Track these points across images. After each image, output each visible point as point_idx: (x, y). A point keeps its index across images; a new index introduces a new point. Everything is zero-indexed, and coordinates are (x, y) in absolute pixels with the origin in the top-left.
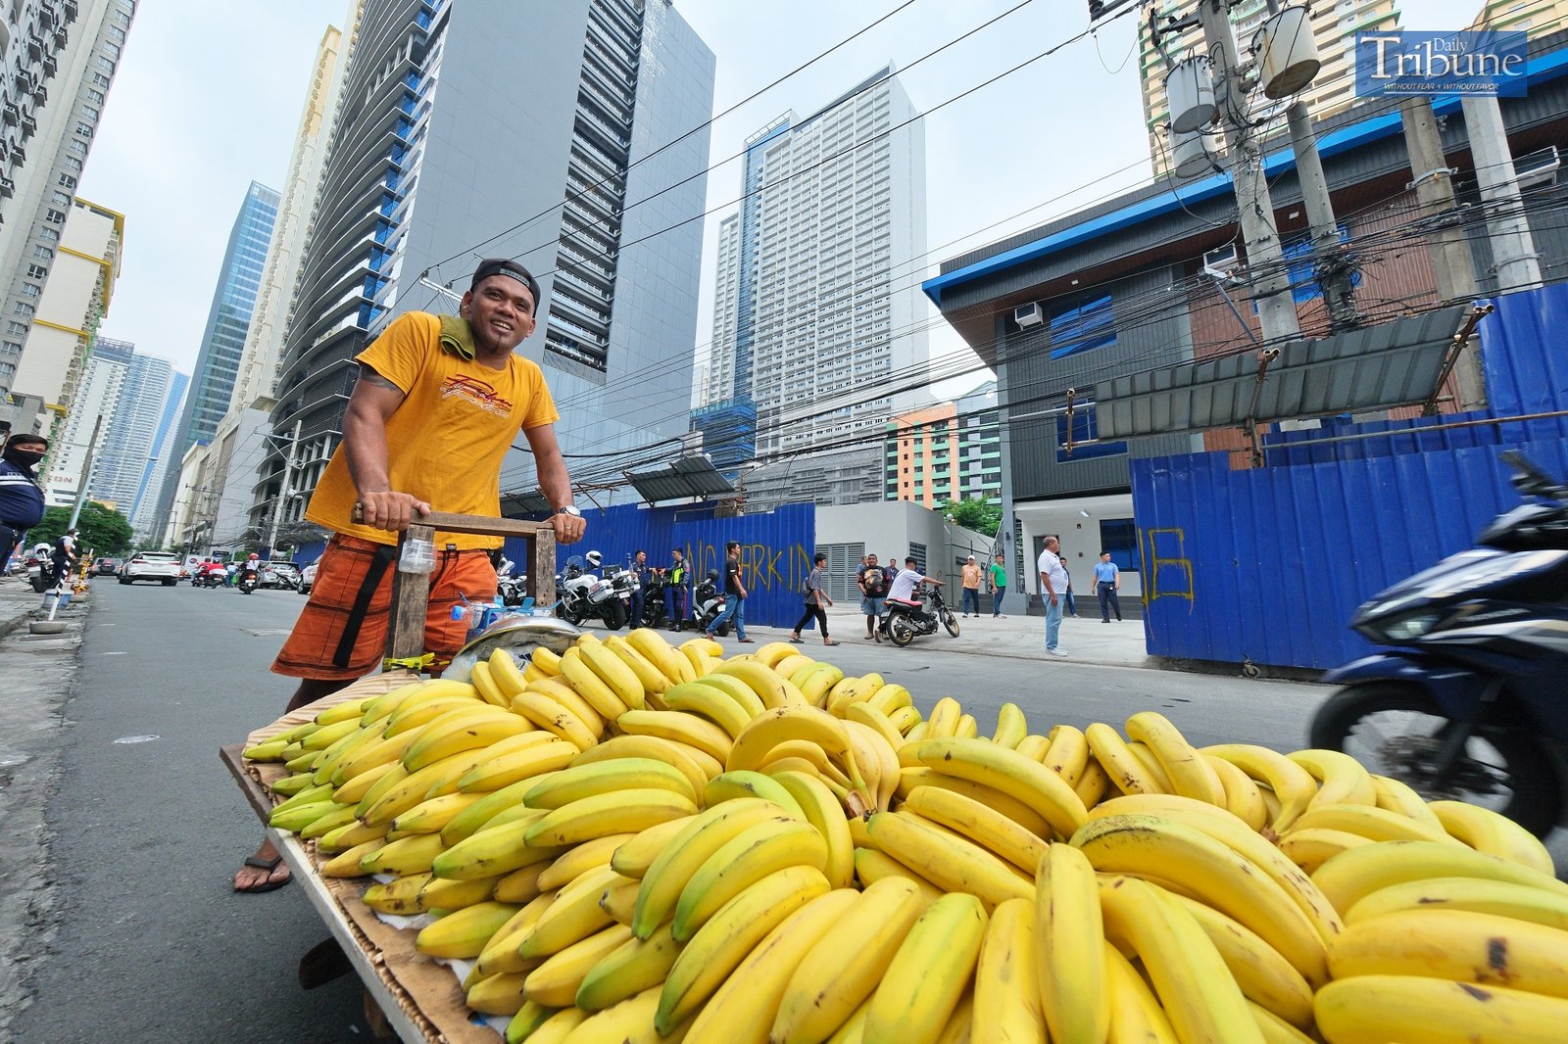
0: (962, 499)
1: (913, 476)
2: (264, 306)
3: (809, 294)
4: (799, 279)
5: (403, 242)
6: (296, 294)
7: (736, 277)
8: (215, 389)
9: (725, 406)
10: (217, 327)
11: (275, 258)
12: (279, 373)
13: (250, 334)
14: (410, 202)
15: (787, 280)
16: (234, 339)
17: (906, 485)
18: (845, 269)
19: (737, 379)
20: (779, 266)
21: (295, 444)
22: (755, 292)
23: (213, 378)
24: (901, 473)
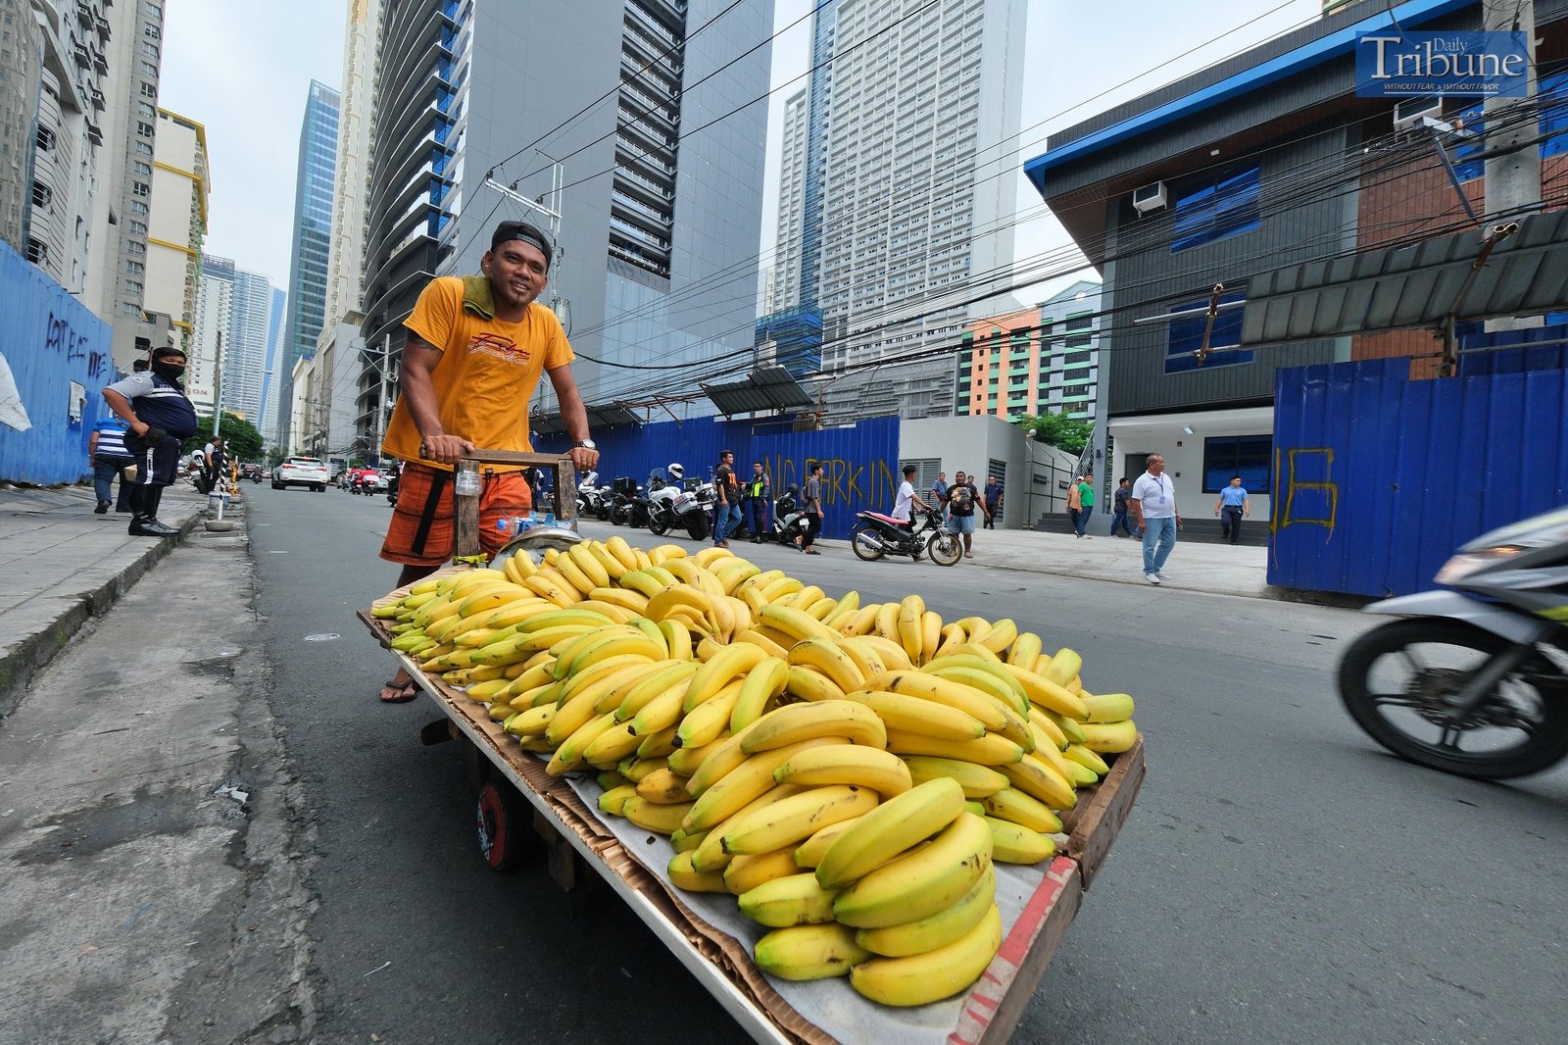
0: (1039, 413)
1: (987, 388)
2: (341, 217)
3: (882, 184)
4: (872, 166)
5: (463, 138)
6: (368, 203)
7: (802, 167)
8: (309, 304)
9: (790, 314)
10: (302, 241)
11: (344, 164)
12: (363, 287)
13: (332, 246)
14: (465, 95)
15: (858, 169)
16: (318, 253)
17: (979, 398)
18: (924, 153)
19: (803, 284)
20: (849, 152)
21: (386, 357)
22: (823, 184)
23: (306, 293)
24: (974, 385)
